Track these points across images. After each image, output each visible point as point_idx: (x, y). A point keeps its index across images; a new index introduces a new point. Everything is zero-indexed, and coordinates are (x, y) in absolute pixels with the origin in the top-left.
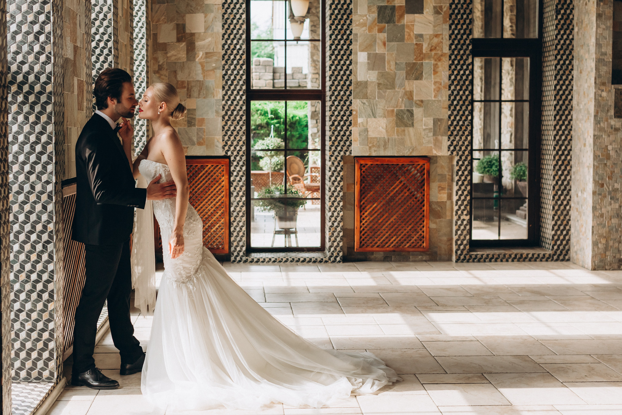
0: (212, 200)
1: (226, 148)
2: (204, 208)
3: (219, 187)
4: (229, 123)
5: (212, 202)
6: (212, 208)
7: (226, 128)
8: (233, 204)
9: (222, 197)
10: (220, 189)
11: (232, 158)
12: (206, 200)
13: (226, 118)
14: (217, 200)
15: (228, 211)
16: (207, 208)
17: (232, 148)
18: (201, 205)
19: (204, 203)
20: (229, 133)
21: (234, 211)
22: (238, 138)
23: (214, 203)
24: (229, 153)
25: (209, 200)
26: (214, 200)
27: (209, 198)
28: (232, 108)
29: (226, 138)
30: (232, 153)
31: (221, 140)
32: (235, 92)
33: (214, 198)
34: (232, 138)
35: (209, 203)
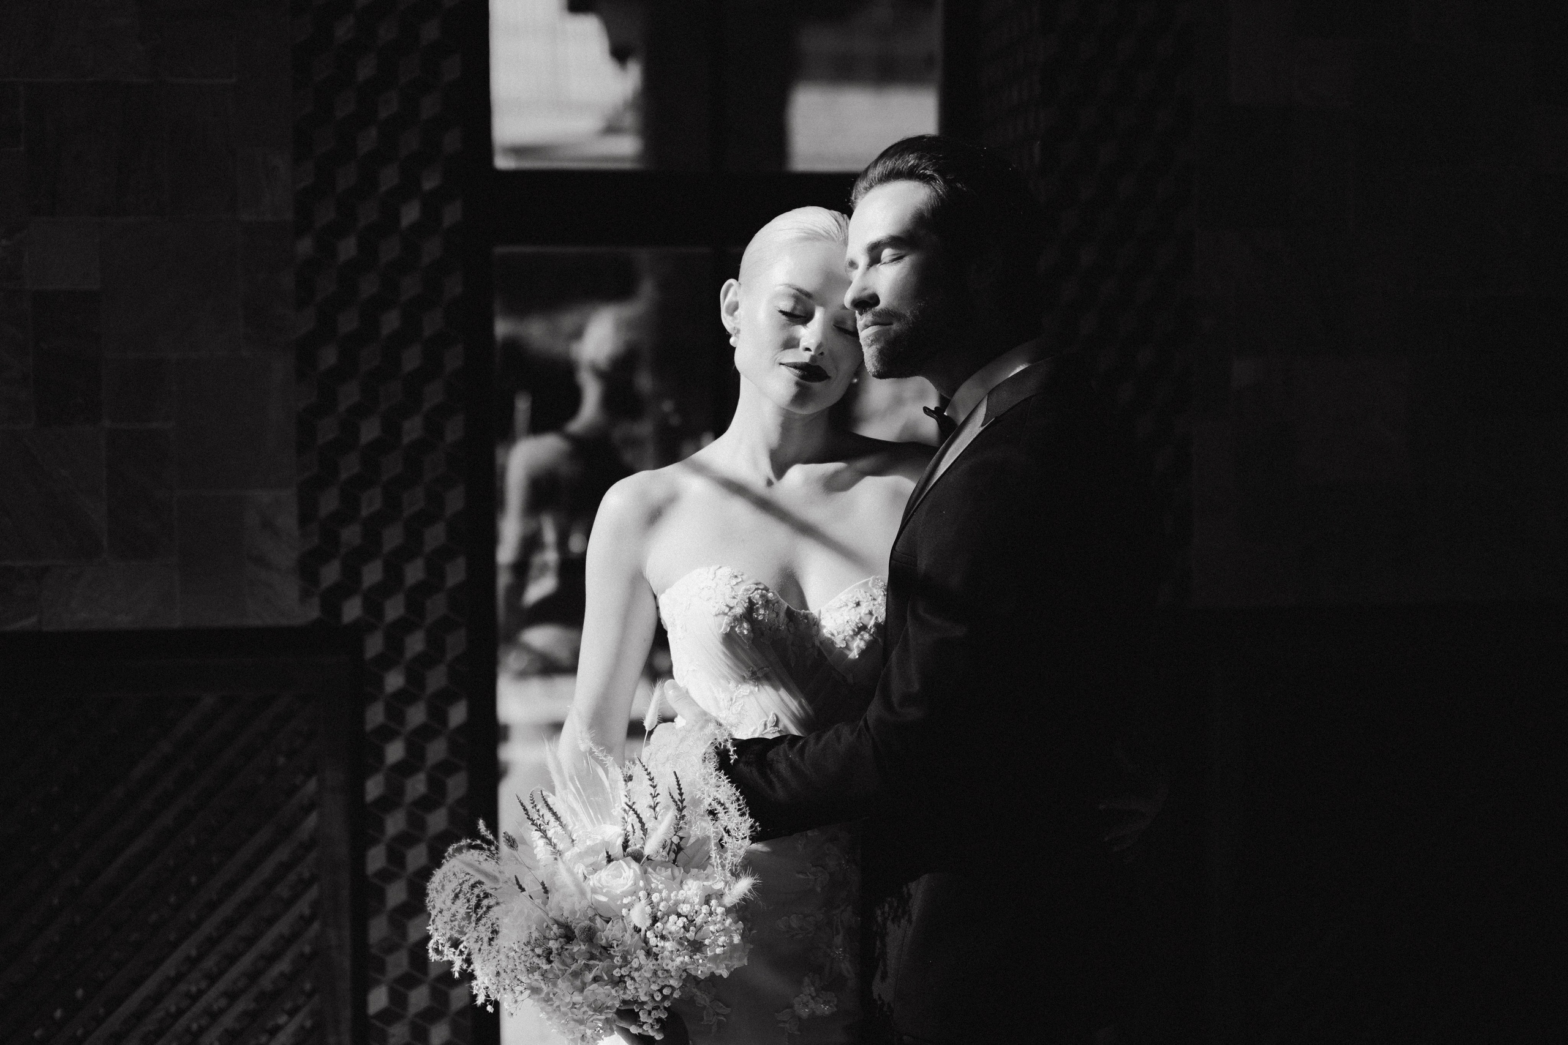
0: (227, 946)
1: (331, 573)
2: (170, 1004)
3: (282, 854)
4: (349, 394)
5: (232, 959)
6: (232, 996)
7: (327, 430)
8: (381, 968)
9: (306, 921)
10: (286, 868)
11: (374, 645)
12: (189, 948)
13: (329, 357)
14: (265, 944)
15: (347, 1013)
16: (194, 998)
17: (372, 574)
18: (149, 986)
19: (169, 968)
20: (350, 466)
21: (388, 1016)
22: (414, 501)
23: (246, 962)
24: (352, 610)
25: (211, 942)
26: (250, 941)
27: (208, 928)
28: (369, 286)
29: (329, 502)
30: (374, 605)
31: (288, 521)
32: (389, 177)
33: (244, 929)
34: (371, 502)
35: (210, 963)
